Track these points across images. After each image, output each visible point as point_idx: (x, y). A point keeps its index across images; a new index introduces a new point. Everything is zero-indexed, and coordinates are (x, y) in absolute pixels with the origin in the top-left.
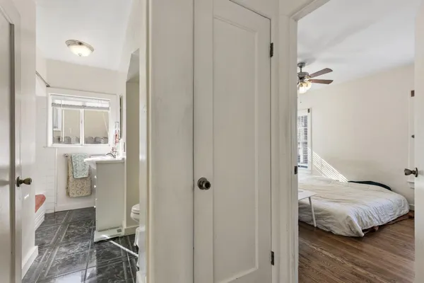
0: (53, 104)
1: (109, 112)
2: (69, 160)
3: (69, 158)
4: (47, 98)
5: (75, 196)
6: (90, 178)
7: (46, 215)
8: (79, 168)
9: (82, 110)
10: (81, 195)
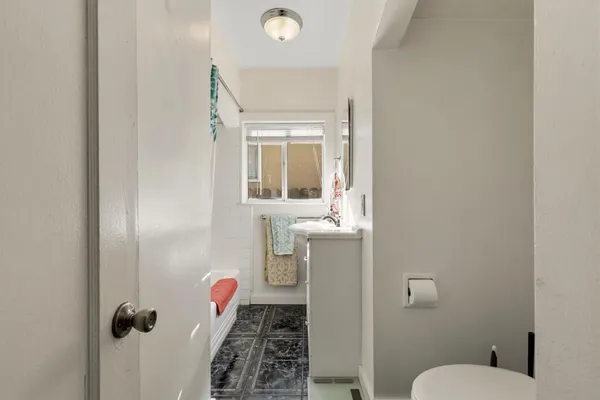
0: (249, 138)
1: (323, 143)
2: (266, 224)
3: (268, 221)
4: (240, 129)
5: (275, 283)
6: (296, 256)
7: (238, 311)
8: (281, 238)
9: (284, 144)
10: (283, 283)
